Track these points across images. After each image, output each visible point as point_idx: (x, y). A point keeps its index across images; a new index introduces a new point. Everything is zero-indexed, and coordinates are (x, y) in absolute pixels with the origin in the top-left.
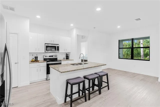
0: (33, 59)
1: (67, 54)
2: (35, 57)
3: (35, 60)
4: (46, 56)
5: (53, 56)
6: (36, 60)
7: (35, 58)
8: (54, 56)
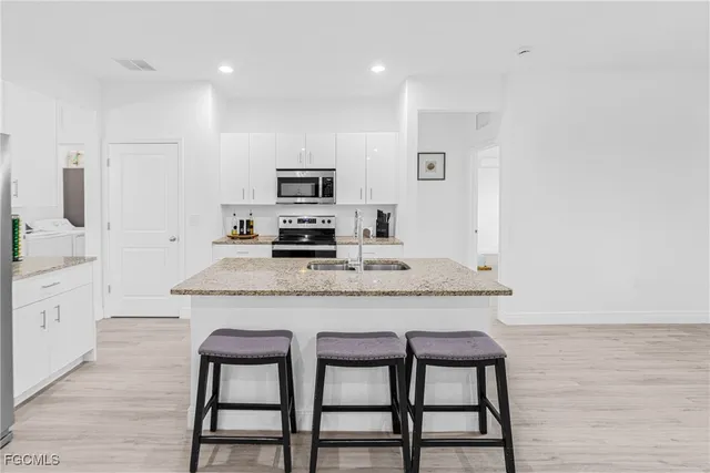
0: (235, 227)
1: (380, 214)
2: (242, 222)
3: (241, 233)
4: (287, 219)
5: (314, 221)
6: (245, 232)
7: (242, 226)
8: (319, 220)
